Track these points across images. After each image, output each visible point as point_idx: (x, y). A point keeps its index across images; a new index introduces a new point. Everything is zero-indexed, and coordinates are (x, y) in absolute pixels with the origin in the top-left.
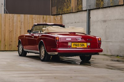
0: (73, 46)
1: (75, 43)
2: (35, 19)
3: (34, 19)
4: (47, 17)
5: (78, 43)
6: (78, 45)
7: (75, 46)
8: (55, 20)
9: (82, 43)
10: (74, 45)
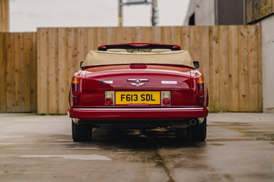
0: (118, 102)
1: (126, 93)
2: (189, 37)
3: (186, 37)
4: (219, 28)
5: (133, 93)
6: (134, 98)
7: (124, 100)
8: (242, 35)
9: (145, 93)
10: (122, 98)
